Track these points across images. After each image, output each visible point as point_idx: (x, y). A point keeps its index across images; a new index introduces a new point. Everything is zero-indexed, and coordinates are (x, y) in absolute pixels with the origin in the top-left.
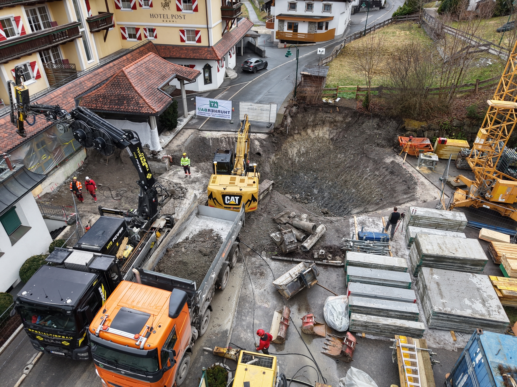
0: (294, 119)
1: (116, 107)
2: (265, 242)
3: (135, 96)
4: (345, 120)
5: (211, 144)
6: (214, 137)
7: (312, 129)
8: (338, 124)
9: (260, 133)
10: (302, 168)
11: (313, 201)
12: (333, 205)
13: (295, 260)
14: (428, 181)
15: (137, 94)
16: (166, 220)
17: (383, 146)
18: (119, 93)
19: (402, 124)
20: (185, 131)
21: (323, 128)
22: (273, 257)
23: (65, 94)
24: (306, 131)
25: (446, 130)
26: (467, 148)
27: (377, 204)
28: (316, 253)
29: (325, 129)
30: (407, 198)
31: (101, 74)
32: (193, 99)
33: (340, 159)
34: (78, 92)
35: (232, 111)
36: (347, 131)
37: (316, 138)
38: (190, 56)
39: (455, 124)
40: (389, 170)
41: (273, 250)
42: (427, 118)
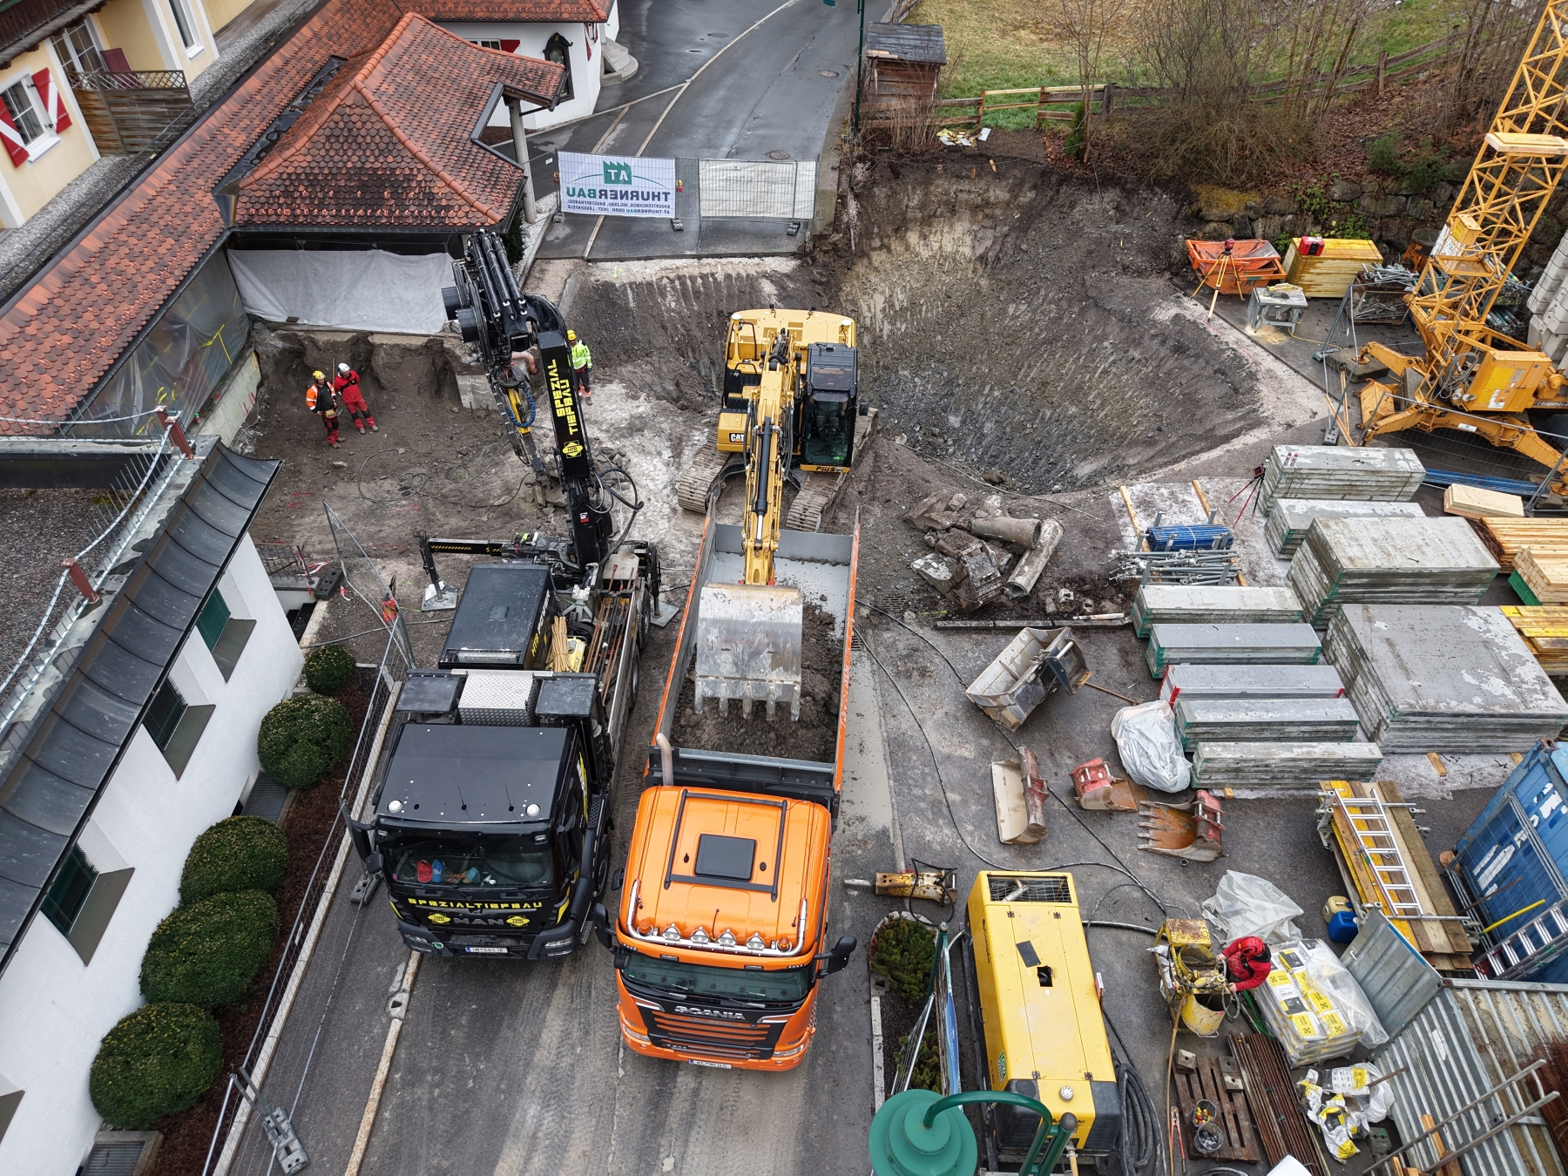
0: (865, 204)
1: (360, 212)
2: (905, 586)
3: (415, 172)
4: (1015, 197)
5: (632, 305)
6: (639, 280)
7: (921, 232)
8: (998, 212)
9: (773, 255)
10: (903, 353)
11: (951, 450)
12: (1014, 456)
13: (1001, 624)
14: (1285, 367)
15: (420, 166)
16: (637, 554)
17: (1140, 273)
18: (359, 165)
19: (1191, 204)
20: (544, 266)
21: (951, 226)
22: (940, 624)
23: (180, 178)
24: (903, 239)
25: (1314, 212)
26: (1378, 261)
27: (1150, 442)
28: (1049, 600)
29: (961, 227)
30: (1234, 421)
31: (258, 98)
32: (551, 160)
33: (1018, 317)
34: (214, 167)
35: (678, 190)
36: (1025, 231)
37: (934, 257)
38: (505, 11)
39: (1337, 191)
40: (1171, 343)
41: (934, 605)
42: (1260, 181)
